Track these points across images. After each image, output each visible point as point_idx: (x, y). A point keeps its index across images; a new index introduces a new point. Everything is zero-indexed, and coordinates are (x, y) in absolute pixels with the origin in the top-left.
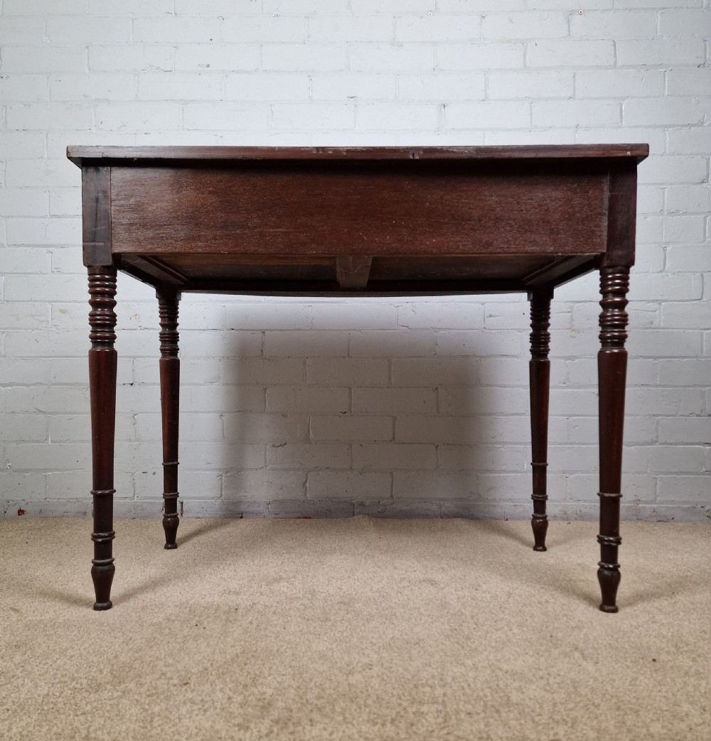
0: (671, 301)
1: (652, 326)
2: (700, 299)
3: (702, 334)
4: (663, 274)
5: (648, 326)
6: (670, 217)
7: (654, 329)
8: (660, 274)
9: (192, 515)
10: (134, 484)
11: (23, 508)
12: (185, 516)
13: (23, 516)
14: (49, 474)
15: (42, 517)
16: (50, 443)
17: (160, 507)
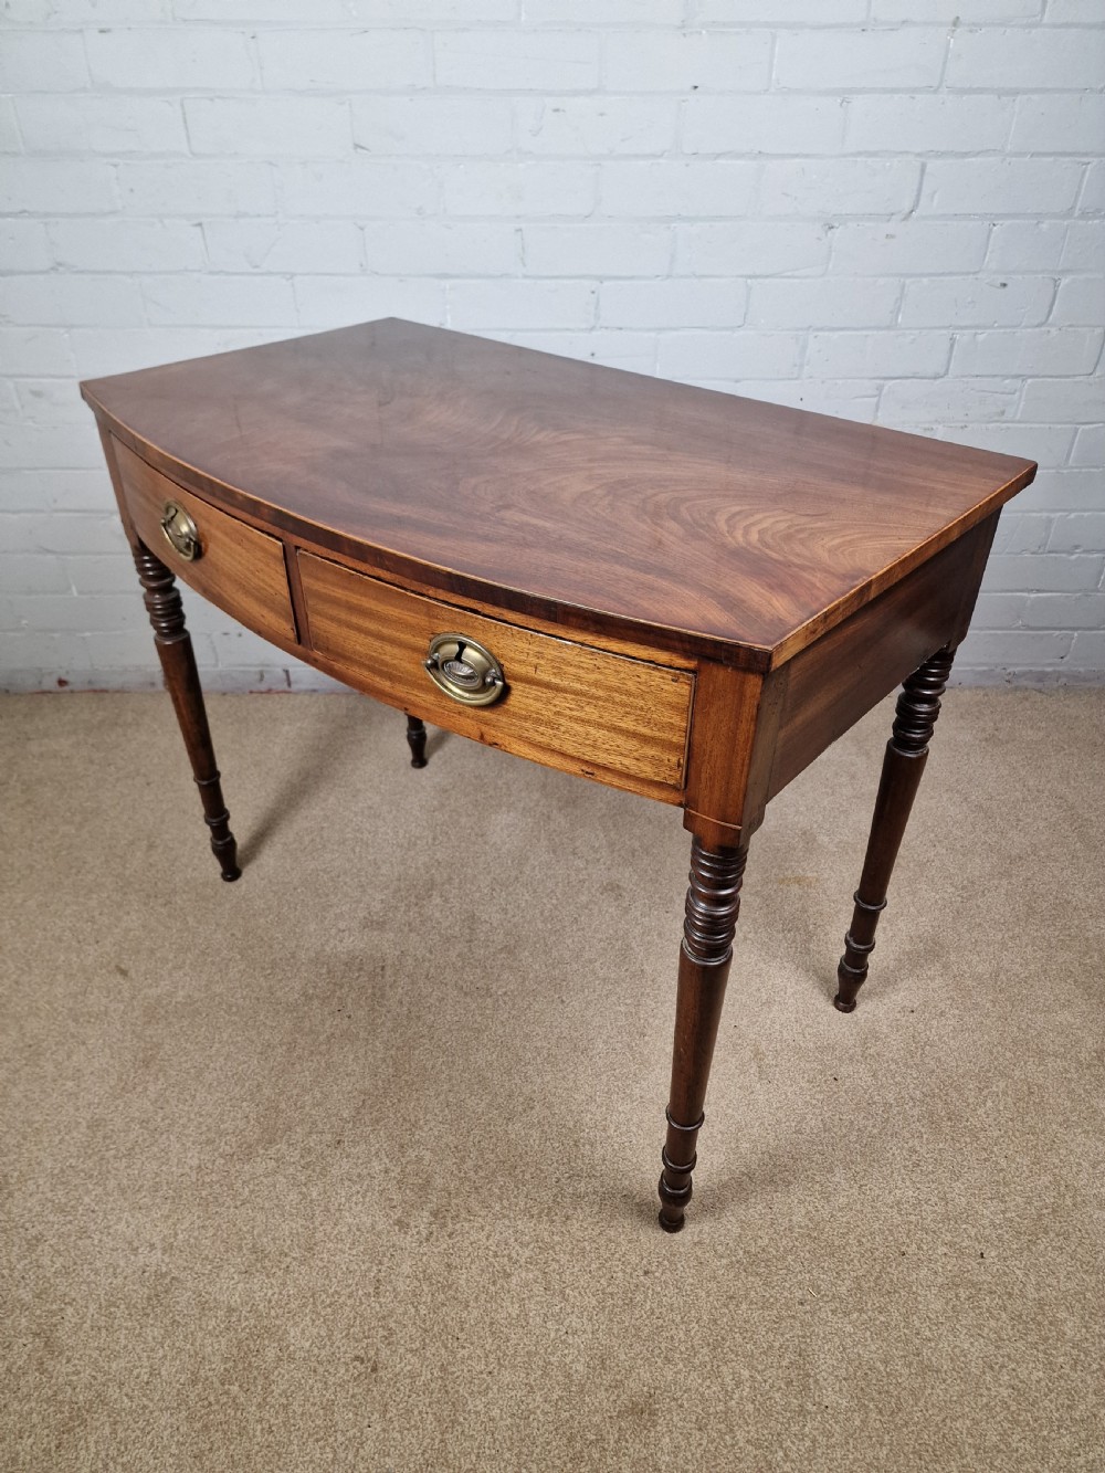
0: (1043, 377)
1: (1004, 418)
2: (1091, 374)
3: (1076, 431)
4: (1043, 329)
5: (996, 418)
6: (1081, 222)
7: (1005, 422)
8: (1037, 330)
9: (303, 687)
10: (214, 649)
11: (64, 678)
12: (294, 687)
13: (66, 688)
14: (88, 634)
15: (95, 691)
16: (75, 594)
17: (258, 677)
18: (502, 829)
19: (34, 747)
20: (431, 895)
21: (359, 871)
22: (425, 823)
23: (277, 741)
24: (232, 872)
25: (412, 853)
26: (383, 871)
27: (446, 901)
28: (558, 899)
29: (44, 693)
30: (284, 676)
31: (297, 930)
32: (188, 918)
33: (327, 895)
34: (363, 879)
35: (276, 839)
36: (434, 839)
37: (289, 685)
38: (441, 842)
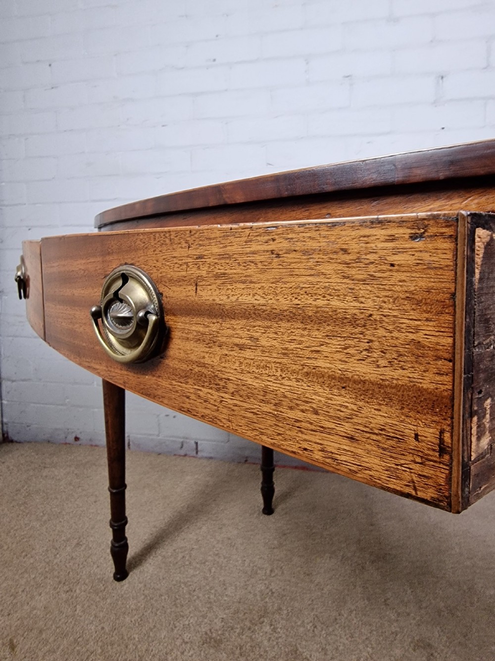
9: (205, 454)
10: (159, 424)
11: (78, 436)
12: (200, 454)
13: (78, 443)
14: (96, 410)
15: (92, 445)
16: (95, 386)
17: (180, 445)
18: (325, 572)
19: (45, 473)
20: (263, 622)
21: (211, 588)
22: (266, 558)
23: (181, 485)
24: (121, 573)
25: (253, 580)
26: (228, 593)
27: (274, 630)
28: (373, 648)
29: (66, 444)
30: (194, 446)
31: (151, 634)
32: (78, 606)
33: (182, 606)
34: (212, 596)
35: (159, 552)
36: (271, 571)
37: (197, 453)
38: (277, 575)
